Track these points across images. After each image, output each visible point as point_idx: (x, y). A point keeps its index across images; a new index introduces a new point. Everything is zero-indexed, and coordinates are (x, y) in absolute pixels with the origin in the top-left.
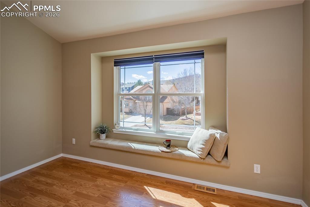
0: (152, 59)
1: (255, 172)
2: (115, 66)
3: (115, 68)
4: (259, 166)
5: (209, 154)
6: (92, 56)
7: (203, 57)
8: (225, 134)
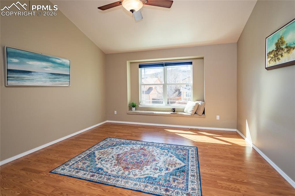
0: (163, 64)
1: (217, 119)
2: (139, 68)
3: (140, 69)
4: (219, 116)
5: (195, 113)
6: (128, 62)
7: (192, 64)
8: (203, 102)
